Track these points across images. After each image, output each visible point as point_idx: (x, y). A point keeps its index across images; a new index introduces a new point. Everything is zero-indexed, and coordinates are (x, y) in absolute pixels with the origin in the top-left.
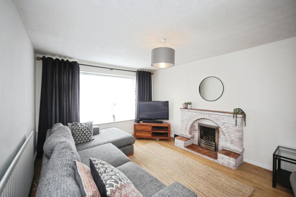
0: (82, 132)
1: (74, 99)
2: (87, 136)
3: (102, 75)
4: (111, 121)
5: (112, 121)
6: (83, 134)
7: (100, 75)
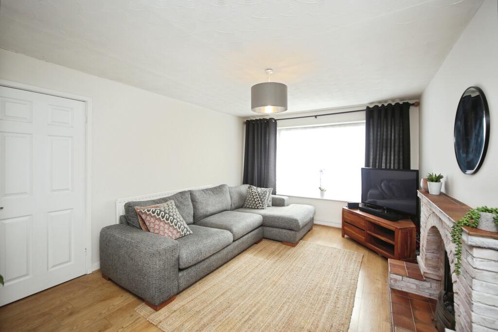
0: (252, 197)
1: (265, 161)
2: (256, 202)
3: (309, 127)
4: (317, 195)
5: (319, 197)
6: (253, 199)
7: (306, 128)
